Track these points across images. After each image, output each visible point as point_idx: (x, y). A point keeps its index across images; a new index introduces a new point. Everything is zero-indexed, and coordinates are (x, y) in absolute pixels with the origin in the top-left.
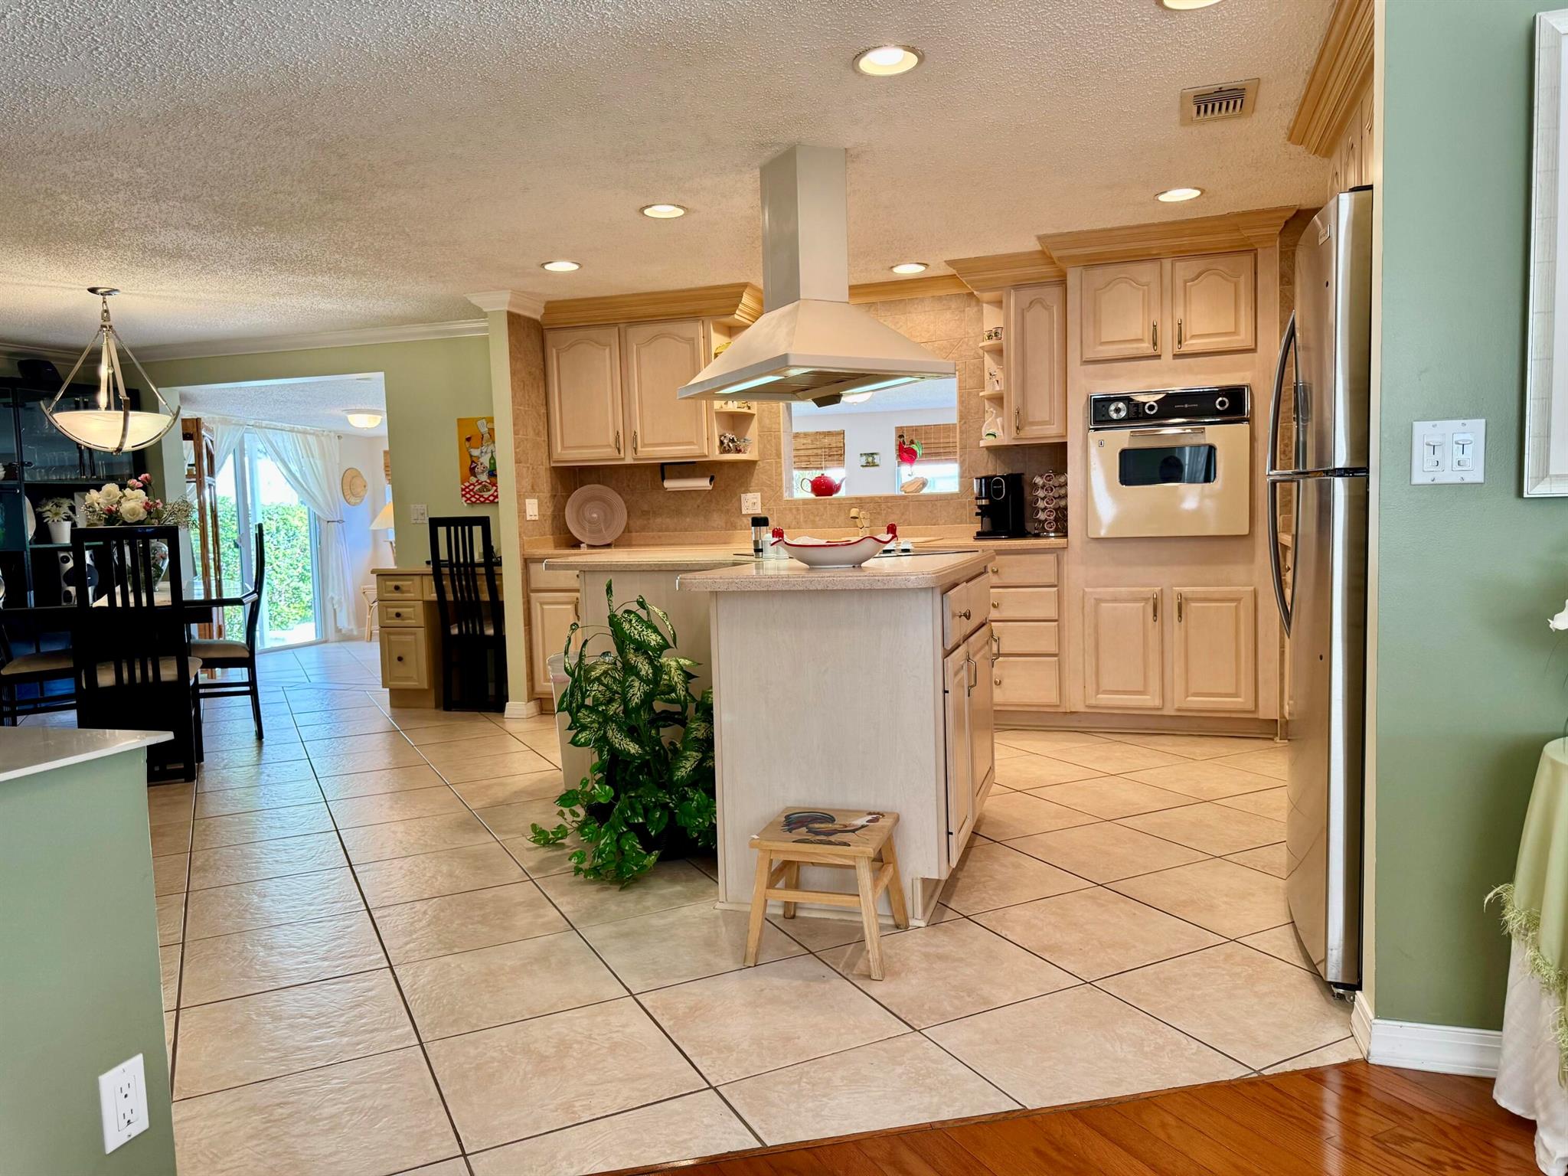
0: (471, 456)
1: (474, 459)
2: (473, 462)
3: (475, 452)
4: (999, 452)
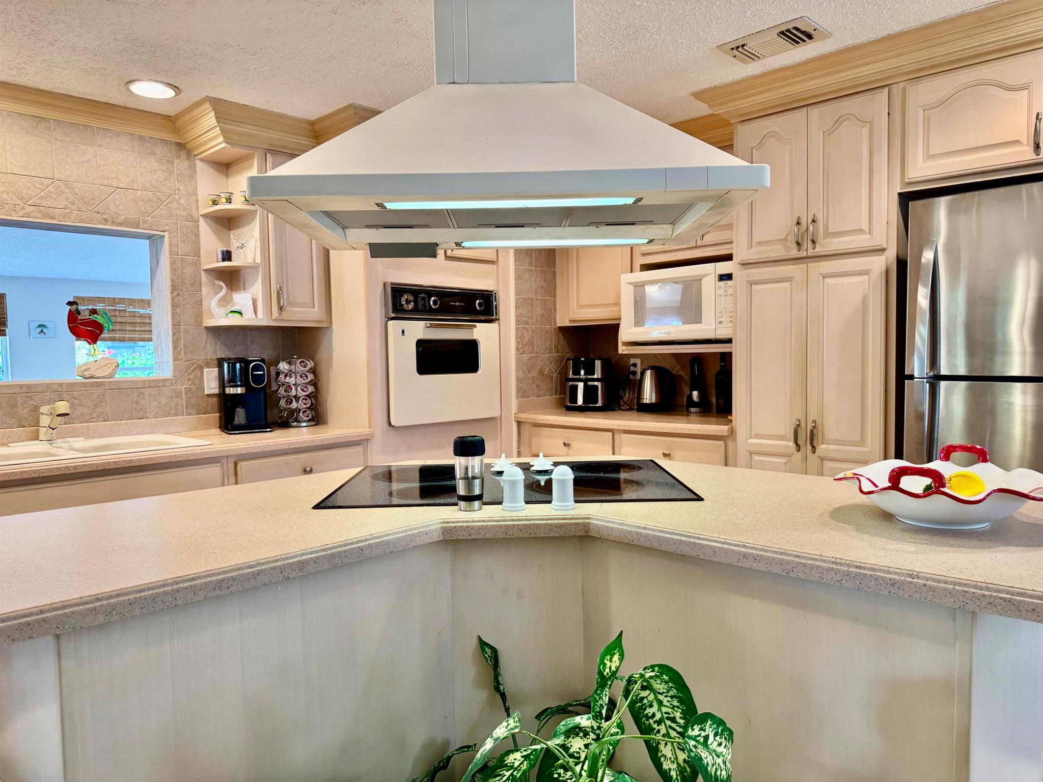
4: (218, 332)
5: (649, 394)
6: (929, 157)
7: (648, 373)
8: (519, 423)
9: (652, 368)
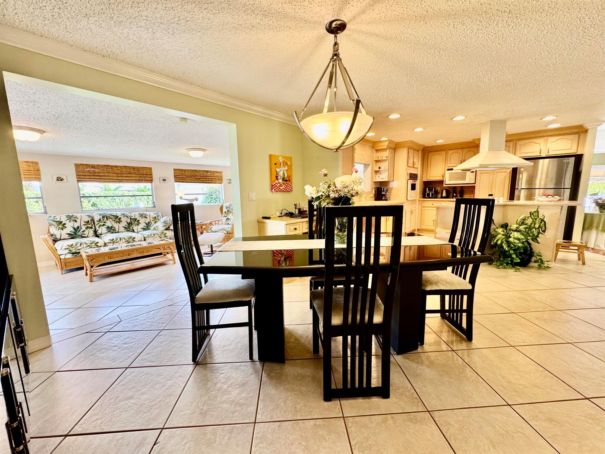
0: (276, 171)
1: (278, 173)
2: (277, 174)
3: (278, 170)
4: (375, 182)
5: (444, 194)
6: (520, 153)
7: (444, 191)
8: (419, 200)
9: (445, 189)
